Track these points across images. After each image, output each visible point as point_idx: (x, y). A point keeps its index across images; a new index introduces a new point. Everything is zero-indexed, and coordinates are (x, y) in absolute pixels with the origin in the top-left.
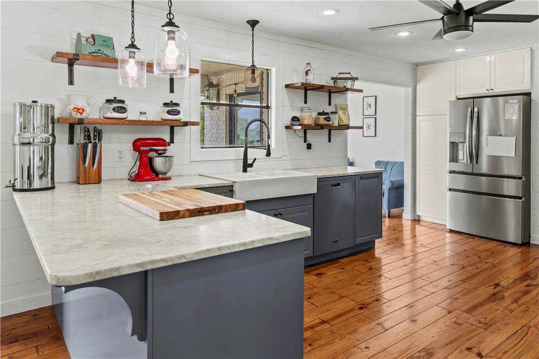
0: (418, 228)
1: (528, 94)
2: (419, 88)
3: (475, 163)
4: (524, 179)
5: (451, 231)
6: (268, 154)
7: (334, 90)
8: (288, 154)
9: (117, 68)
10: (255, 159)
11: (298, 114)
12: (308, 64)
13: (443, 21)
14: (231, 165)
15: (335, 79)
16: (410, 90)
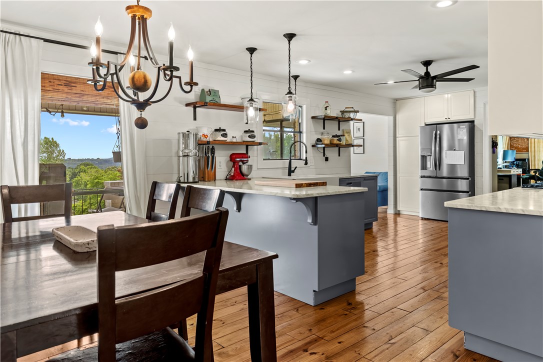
0: (398, 219)
1: (473, 122)
2: (399, 117)
3: (438, 170)
4: (470, 179)
5: (422, 219)
6: (306, 164)
7: (342, 120)
8: (313, 164)
9: (243, 112)
10: (296, 167)
11: (320, 137)
12: (326, 102)
13: (419, 82)
14: (280, 171)
15: (343, 112)
16: (392, 118)
